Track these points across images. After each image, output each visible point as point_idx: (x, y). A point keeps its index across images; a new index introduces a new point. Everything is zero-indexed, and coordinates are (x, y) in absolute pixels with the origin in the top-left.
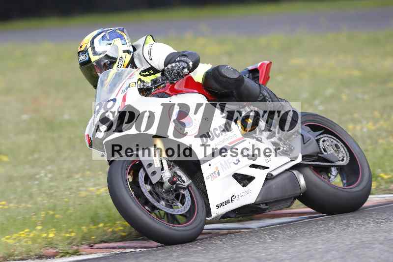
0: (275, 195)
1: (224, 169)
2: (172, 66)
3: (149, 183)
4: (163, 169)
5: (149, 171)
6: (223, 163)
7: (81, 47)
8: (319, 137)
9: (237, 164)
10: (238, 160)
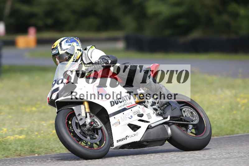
1: (123, 121)
6: (123, 118)
8: (182, 108)
10: (131, 116)
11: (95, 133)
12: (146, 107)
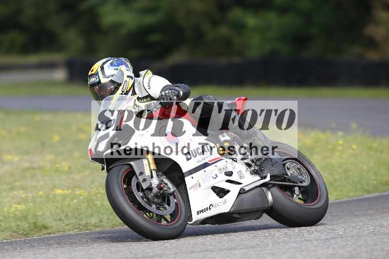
0: (246, 207)
1: (204, 182)
2: (165, 93)
3: (140, 190)
4: (152, 177)
5: (141, 178)
6: (204, 176)
7: (92, 71)
8: (285, 162)
9: (215, 178)
10: (216, 175)
11: (165, 202)
12: (235, 161)
